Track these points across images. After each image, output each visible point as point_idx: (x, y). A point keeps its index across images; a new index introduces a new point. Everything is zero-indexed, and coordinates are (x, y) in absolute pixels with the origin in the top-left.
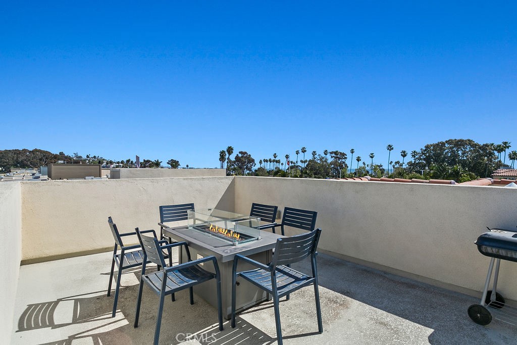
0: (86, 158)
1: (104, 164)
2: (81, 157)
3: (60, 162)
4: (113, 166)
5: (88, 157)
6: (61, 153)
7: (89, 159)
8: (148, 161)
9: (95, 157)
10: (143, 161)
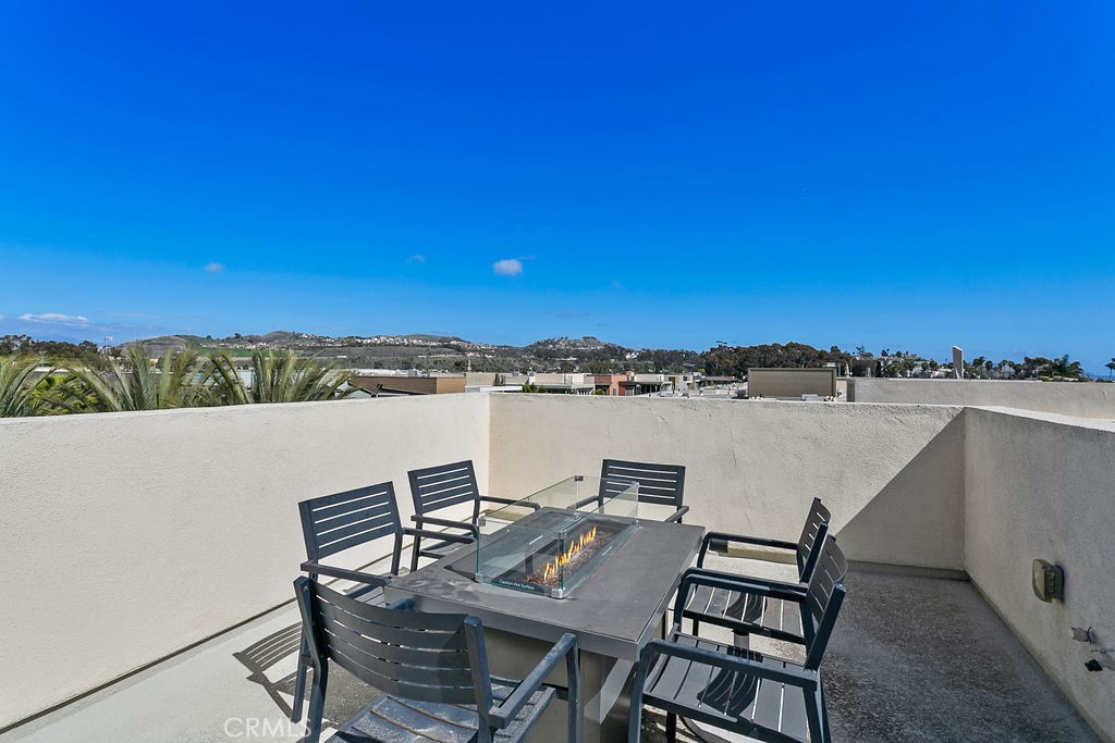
0: (881, 356)
1: (918, 369)
2: (869, 355)
3: (829, 365)
4: (937, 373)
5: (884, 354)
6: (834, 349)
7: (886, 358)
8: (1040, 361)
9: (899, 354)
10: (1022, 362)
